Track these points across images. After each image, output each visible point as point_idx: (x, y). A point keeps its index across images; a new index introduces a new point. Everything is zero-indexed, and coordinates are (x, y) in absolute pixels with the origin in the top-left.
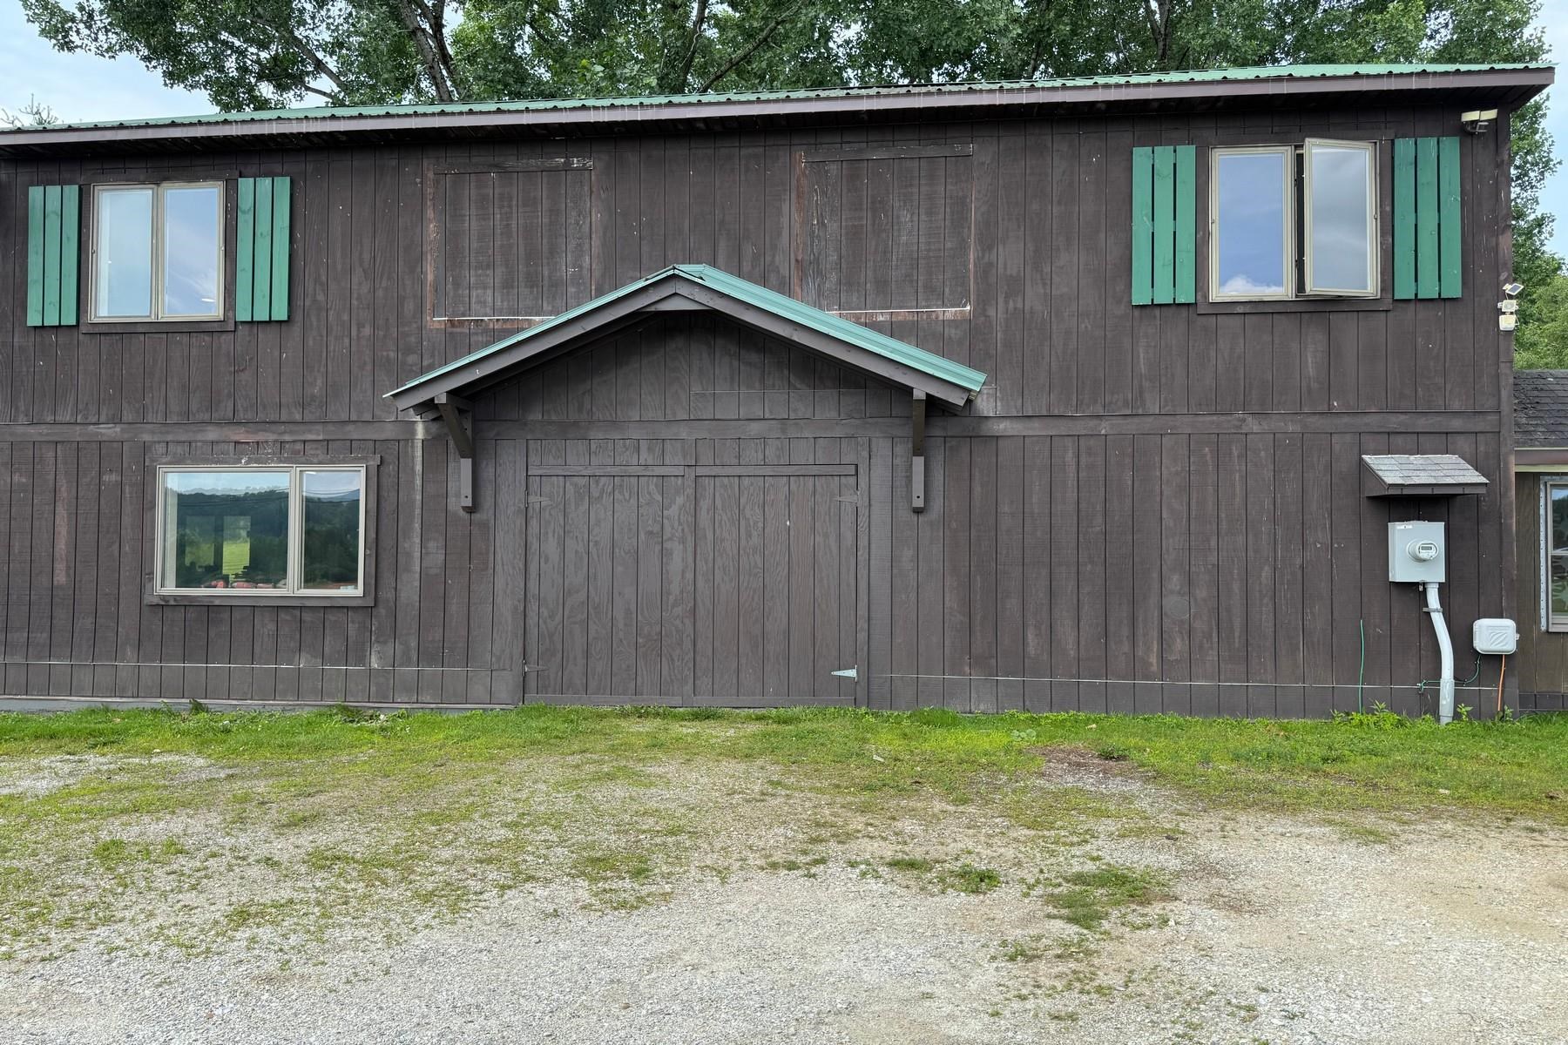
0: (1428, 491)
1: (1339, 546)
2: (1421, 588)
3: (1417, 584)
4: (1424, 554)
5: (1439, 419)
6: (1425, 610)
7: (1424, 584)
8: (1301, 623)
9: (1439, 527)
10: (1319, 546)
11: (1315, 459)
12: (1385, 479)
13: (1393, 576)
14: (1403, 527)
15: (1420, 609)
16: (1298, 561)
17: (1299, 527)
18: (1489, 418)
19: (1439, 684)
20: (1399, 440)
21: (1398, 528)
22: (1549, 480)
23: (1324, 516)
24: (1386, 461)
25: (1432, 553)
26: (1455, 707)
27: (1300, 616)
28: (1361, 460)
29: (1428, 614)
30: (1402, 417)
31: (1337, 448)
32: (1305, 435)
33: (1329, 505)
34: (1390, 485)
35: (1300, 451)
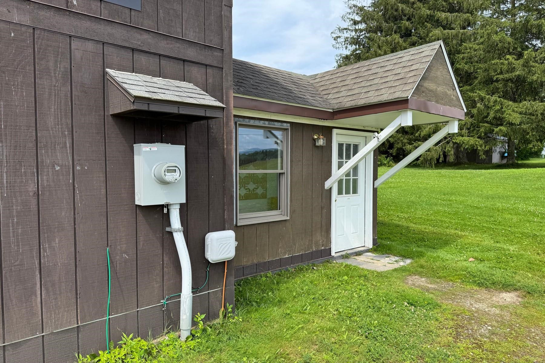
0: (173, 110)
1: (82, 168)
2: (165, 211)
3: (162, 207)
4: (169, 177)
5: (178, 45)
6: (168, 229)
7: (167, 206)
8: (37, 262)
9: (180, 150)
10: (58, 168)
11: (51, 64)
12: (131, 91)
13: (139, 200)
14: (148, 149)
15: (163, 229)
16: (32, 188)
17: (31, 145)
18: (215, 53)
19: (179, 296)
20: (143, 59)
21: (144, 149)
22: (239, 121)
23: (63, 133)
24: (131, 77)
25: (176, 175)
26: (193, 316)
27: (35, 253)
28: (105, 73)
29: (171, 233)
30: (146, 36)
31: (77, 55)
32: (37, 32)
33: (69, 122)
34: (136, 98)
35: (31, 50)
